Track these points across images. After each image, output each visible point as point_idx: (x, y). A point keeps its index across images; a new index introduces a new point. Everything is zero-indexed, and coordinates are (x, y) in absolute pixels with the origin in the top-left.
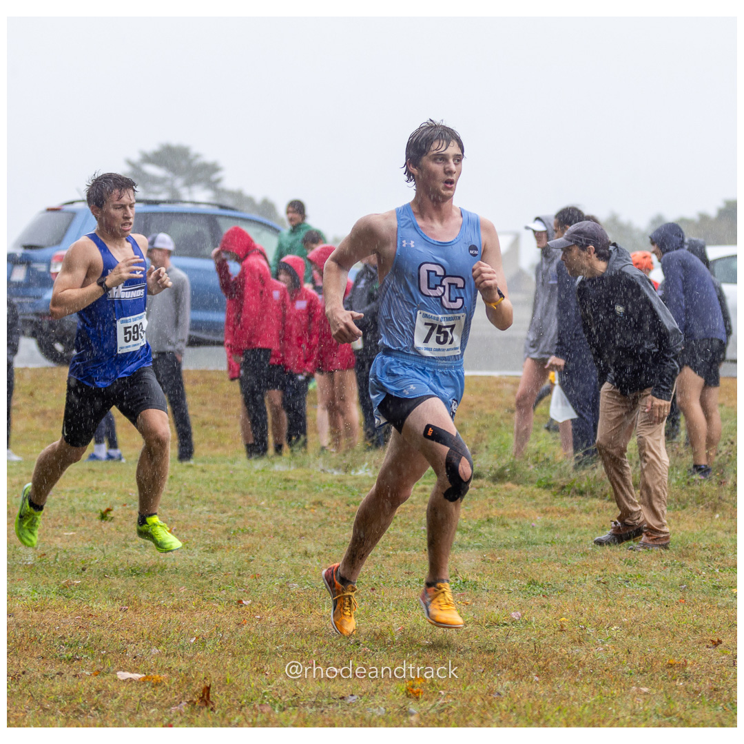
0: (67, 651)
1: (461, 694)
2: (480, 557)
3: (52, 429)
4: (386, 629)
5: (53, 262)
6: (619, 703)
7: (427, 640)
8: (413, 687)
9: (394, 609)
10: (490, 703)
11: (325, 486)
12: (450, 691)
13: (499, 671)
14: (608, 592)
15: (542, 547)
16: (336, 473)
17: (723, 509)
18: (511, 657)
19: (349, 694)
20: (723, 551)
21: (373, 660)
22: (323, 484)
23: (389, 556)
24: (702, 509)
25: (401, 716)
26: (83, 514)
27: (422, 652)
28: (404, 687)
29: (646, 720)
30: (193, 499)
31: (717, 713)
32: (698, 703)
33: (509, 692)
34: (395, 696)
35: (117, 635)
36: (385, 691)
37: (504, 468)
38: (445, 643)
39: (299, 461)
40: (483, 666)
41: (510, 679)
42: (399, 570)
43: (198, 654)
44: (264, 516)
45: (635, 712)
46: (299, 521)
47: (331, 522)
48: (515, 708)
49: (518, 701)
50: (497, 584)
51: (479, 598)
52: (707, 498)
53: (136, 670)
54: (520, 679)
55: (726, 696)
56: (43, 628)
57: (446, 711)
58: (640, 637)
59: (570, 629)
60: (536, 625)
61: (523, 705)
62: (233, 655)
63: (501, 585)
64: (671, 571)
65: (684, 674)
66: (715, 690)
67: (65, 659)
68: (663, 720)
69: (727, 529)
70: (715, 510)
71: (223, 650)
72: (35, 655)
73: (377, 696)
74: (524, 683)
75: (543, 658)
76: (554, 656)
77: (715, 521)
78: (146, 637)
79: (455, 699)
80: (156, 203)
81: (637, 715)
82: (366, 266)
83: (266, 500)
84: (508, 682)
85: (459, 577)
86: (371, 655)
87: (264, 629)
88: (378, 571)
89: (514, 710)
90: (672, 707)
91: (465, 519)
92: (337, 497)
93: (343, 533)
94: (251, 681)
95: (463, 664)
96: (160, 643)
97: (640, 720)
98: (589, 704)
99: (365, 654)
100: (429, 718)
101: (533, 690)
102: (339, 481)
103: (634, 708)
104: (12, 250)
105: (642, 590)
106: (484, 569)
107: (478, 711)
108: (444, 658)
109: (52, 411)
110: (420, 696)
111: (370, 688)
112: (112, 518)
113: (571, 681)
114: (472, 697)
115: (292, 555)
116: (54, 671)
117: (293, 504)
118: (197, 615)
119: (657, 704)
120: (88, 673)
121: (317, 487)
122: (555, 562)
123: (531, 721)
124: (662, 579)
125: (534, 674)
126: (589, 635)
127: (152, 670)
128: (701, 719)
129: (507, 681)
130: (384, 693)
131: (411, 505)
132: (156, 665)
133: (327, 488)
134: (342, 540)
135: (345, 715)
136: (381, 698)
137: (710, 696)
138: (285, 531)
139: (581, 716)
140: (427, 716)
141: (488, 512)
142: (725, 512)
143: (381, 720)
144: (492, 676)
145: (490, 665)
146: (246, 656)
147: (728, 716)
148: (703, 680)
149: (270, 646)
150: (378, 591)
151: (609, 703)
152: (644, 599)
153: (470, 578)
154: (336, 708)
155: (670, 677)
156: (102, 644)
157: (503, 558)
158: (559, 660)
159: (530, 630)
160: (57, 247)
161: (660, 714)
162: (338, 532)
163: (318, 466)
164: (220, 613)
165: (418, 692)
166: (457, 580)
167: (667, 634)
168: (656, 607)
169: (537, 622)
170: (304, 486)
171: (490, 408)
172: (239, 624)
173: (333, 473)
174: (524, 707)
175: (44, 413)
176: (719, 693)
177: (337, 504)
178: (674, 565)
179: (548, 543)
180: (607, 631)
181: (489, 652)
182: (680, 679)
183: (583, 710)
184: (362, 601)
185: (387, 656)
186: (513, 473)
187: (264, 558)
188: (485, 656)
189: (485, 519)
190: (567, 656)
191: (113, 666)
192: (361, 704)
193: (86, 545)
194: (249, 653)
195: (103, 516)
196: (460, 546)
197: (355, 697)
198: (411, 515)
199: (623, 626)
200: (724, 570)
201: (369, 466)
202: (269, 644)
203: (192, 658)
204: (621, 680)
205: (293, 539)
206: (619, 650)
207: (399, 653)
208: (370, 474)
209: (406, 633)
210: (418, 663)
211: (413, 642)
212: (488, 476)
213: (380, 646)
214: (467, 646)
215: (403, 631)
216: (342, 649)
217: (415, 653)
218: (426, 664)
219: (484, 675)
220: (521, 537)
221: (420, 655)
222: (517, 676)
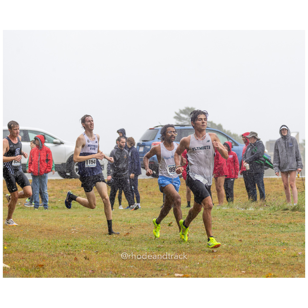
0: (159, 267)
2: (288, 235)
3: (153, 198)
4: (259, 258)
5: (152, 145)
7: (272, 261)
9: (262, 252)
13: (295, 271)
16: (242, 209)
18: (299, 266)
21: (255, 268)
22: (238, 213)
23: (259, 235)
26: (163, 224)
27: (271, 265)
30: (197, 219)
35: (175, 262)
37: (295, 207)
38: (278, 263)
39: (231, 206)
40: (290, 270)
41: (299, 273)
42: (263, 240)
43: (200, 268)
44: (220, 224)
46: (231, 225)
47: (241, 225)
51: (288, 248)
53: (181, 273)
56: (151, 260)
62: (211, 268)
63: (295, 244)
67: (158, 270)
71: (208, 266)
72: (149, 269)
78: (184, 263)
80: (184, 126)
83: (220, 219)
84: (298, 274)
85: (282, 242)
87: (221, 259)
88: (256, 240)
92: (243, 217)
93: (245, 229)
94: (217, 276)
95: (284, 269)
96: (188, 264)
99: (253, 266)
102: (243, 212)
104: (139, 142)
106: (290, 239)
108: (278, 267)
109: (153, 192)
112: (172, 225)
115: (229, 236)
116: (155, 274)
117: (229, 220)
118: (200, 255)
120: (166, 274)
121: (237, 214)
127: (186, 273)
132: (187, 271)
134: (245, 231)
138: (227, 228)
141: (291, 221)
145: (293, 269)
146: (215, 268)
149: (223, 265)
153: (285, 242)
156: (170, 265)
157: (296, 235)
160: (153, 141)
162: (243, 228)
163: (236, 207)
164: (207, 255)
170: (232, 214)
172: (213, 258)
175: (150, 193)
181: (292, 265)
185: (260, 267)
186: (298, 208)
187: (220, 237)
188: (291, 266)
189: (290, 223)
191: (173, 272)
193: (164, 234)
194: (216, 267)
195: (169, 225)
196: (282, 232)
201: (253, 207)
202: (222, 264)
203: (198, 269)
205: (229, 231)
207: (264, 266)
208: (253, 210)
209: (265, 260)
210: (269, 269)
211: (268, 262)
212: (290, 209)
213: (257, 264)
214: (285, 263)
215: (264, 259)
216: (245, 265)
217: (269, 266)
218: (272, 269)
219: (290, 272)
220: (301, 228)
221: (270, 266)
222: (301, 272)
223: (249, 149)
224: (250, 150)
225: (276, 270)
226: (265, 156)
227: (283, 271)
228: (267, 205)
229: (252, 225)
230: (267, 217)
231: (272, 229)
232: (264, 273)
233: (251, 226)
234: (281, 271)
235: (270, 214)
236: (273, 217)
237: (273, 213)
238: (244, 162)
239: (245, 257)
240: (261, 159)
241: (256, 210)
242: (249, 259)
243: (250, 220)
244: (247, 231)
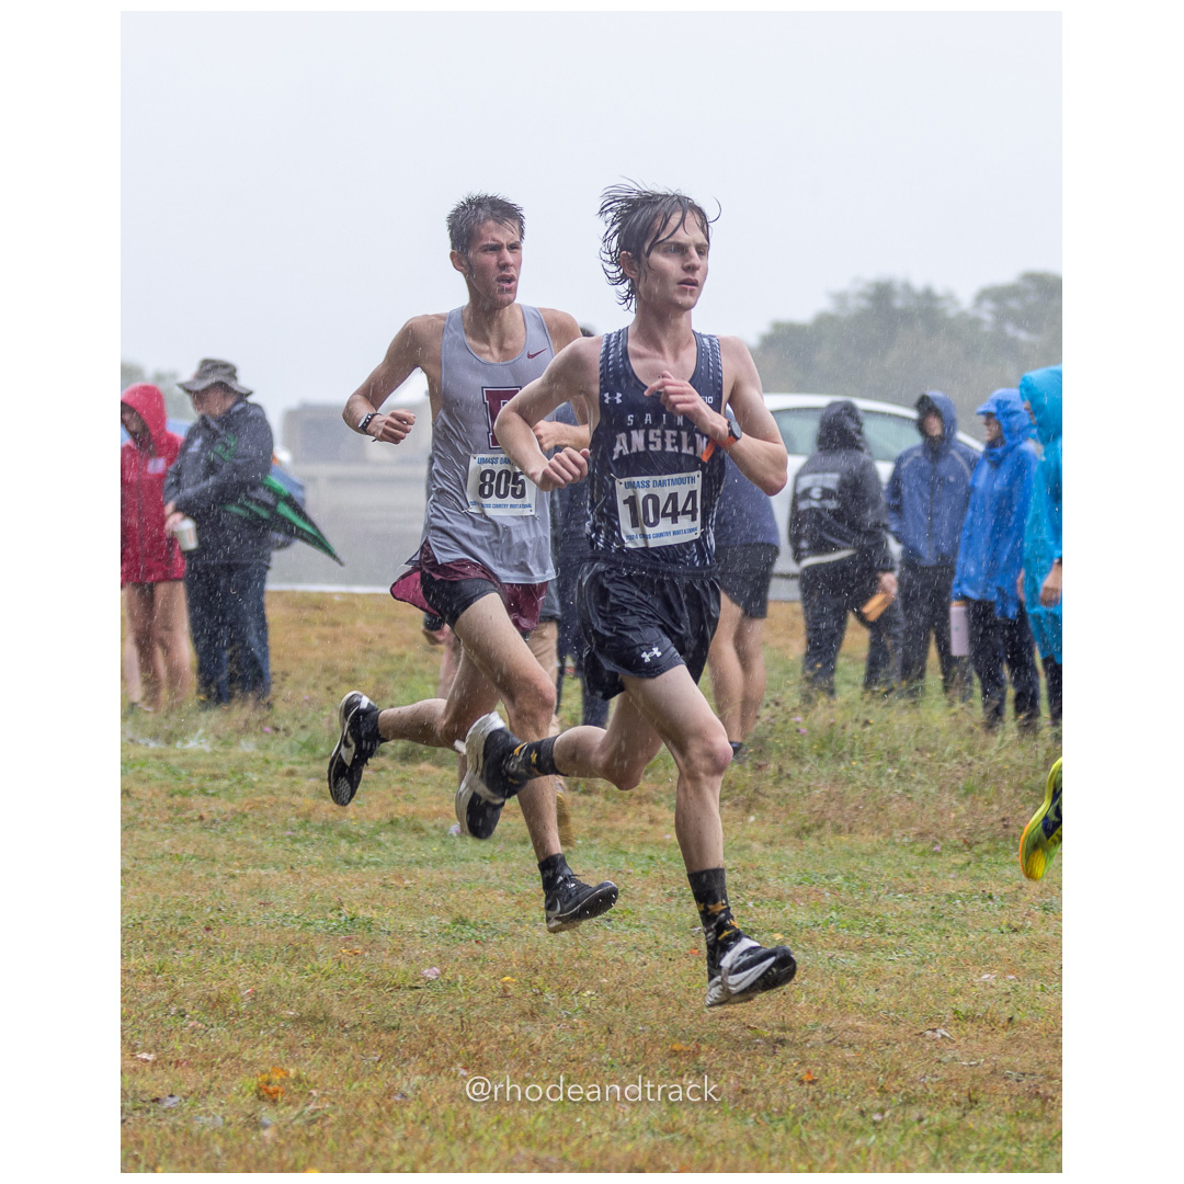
1: (344, 1096)
2: (377, 880)
4: (226, 992)
6: (592, 1111)
7: (291, 1008)
8: (268, 1083)
9: (240, 961)
10: (389, 1110)
11: (134, 765)
12: (326, 1090)
13: (405, 1059)
14: (580, 937)
15: (475, 863)
16: (152, 745)
17: (762, 808)
18: (424, 1038)
19: (167, 1094)
20: (761, 874)
21: (207, 1041)
22: (132, 761)
23: (233, 876)
24: (728, 807)
25: (248, 1129)
27: (283, 1028)
28: (253, 1083)
29: (634, 1138)
31: (745, 1128)
32: (716, 1112)
33: (419, 1093)
34: (240, 1097)
36: (224, 1089)
38: (320, 1015)
40: (380, 1052)
41: (423, 1074)
42: (249, 900)
45: (617, 1125)
47: (143, 823)
48: (428, 1117)
49: (434, 1107)
50: (404, 922)
51: (375, 945)
52: (737, 791)
54: (436, 1072)
55: (760, 1103)
57: (319, 1122)
58: (627, 1007)
59: (519, 994)
60: (464, 987)
61: (441, 1113)
63: (411, 924)
64: (679, 904)
65: (695, 1066)
66: (744, 1092)
68: (661, 1139)
69: (768, 839)
70: (748, 810)
73: (210, 1097)
74: (443, 1079)
75: (474, 1039)
76: (491, 1038)
77: (748, 827)
79: (334, 1103)
81: (620, 1131)
82: (203, 418)
84: (419, 1077)
85: (344, 911)
86: (202, 1032)
88: (217, 900)
89: (427, 1121)
90: (676, 1118)
91: (356, 819)
92: (153, 783)
93: (163, 840)
95: (349, 1048)
97: (624, 1138)
98: (545, 1113)
99: (194, 1030)
100: (293, 1132)
101: (458, 1089)
102: (158, 757)
103: (616, 1118)
105: (632, 934)
106: (384, 899)
107: (371, 1123)
108: (318, 1038)
110: (279, 1099)
111: (200, 1085)
113: (518, 1076)
114: (361, 1101)
119: (652, 1113)
122: (495, 888)
123: (453, 1139)
124: (664, 918)
125: (459, 1065)
126: (548, 1004)
128: (720, 1138)
129: (416, 1075)
130: (222, 1093)
131: (270, 796)
133: (138, 768)
134: (160, 852)
135: (159, 1127)
136: (218, 1100)
137: (736, 1101)
139: (532, 1131)
140: (289, 1129)
141: (392, 809)
142: (765, 814)
143: (216, 1136)
144: (393, 1067)
145: (390, 1051)
147: (763, 1133)
148: (724, 1077)
150: (215, 932)
151: (577, 1111)
152: (635, 948)
153: (361, 913)
154: (145, 1117)
155: (674, 1071)
157: (414, 881)
158: (499, 1043)
159: (454, 995)
161: (656, 1130)
162: (152, 839)
165: (277, 1092)
166: (340, 915)
167: (670, 1003)
168: (653, 962)
169: (465, 983)
171: (399, 645)
173: (147, 745)
174: (443, 1116)
176: (750, 1096)
177: (154, 794)
178: (683, 895)
179: (485, 858)
180: (576, 999)
181: (388, 1030)
182: (689, 1075)
183: (535, 1122)
184: (190, 947)
185: (228, 1034)
188: (383, 1036)
189: (388, 821)
190: (512, 1037)
192: (185, 1111)
196: (348, 862)
197: (176, 1099)
198: (271, 812)
199: (601, 989)
200: (762, 903)
201: (205, 735)
204: (596, 1076)
206: (594, 1028)
207: (247, 1031)
208: (207, 748)
209: (259, 999)
210: (276, 1046)
211: (269, 1013)
212: (392, 752)
213: (218, 1018)
214: (355, 1020)
215: (254, 996)
216: (156, 1023)
217: (273, 1031)
218: (291, 1048)
219: (381, 1065)
220: (443, 850)
221: (281, 1033)
222: (432, 1067)
223: (198, 442)
224: (202, 446)
225: (309, 1051)
226: (275, 481)
227: (343, 1059)
228: (277, 730)
229: (198, 824)
230: (276, 785)
231: (297, 846)
232: (251, 1063)
233: (192, 830)
234: (335, 1060)
235: (291, 773)
236: (303, 791)
237: (304, 767)
238: (169, 508)
239: (154, 981)
240: (255, 495)
241: (222, 750)
242: (176, 994)
243: (186, 799)
244: (173, 852)
